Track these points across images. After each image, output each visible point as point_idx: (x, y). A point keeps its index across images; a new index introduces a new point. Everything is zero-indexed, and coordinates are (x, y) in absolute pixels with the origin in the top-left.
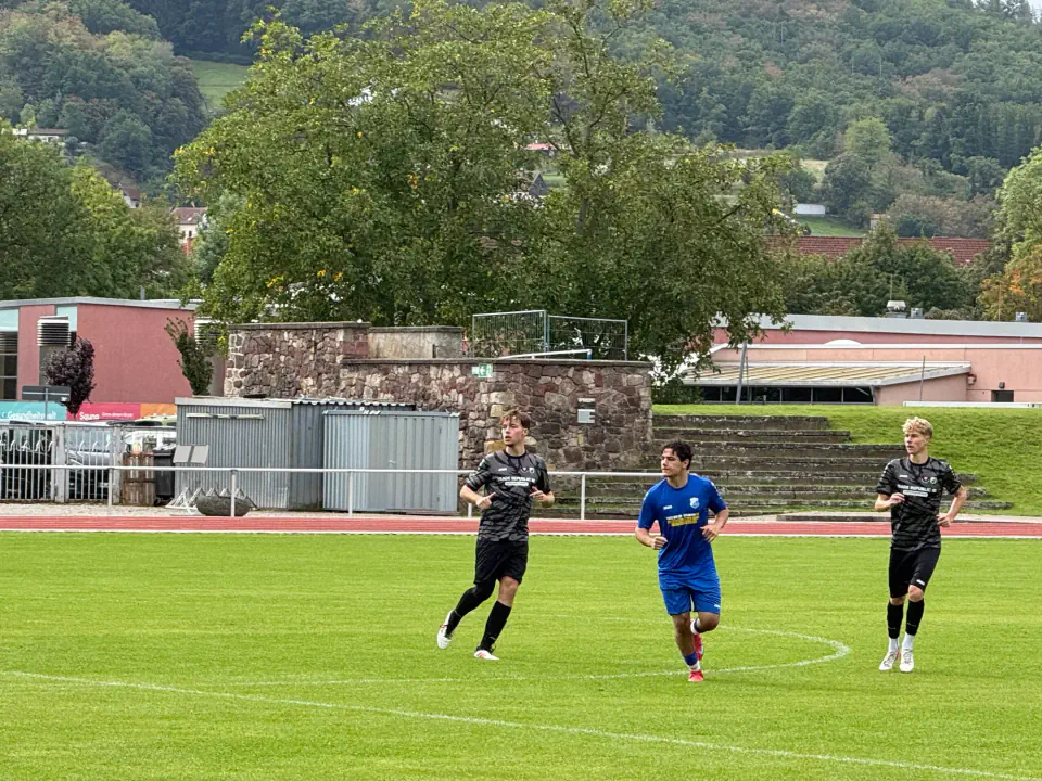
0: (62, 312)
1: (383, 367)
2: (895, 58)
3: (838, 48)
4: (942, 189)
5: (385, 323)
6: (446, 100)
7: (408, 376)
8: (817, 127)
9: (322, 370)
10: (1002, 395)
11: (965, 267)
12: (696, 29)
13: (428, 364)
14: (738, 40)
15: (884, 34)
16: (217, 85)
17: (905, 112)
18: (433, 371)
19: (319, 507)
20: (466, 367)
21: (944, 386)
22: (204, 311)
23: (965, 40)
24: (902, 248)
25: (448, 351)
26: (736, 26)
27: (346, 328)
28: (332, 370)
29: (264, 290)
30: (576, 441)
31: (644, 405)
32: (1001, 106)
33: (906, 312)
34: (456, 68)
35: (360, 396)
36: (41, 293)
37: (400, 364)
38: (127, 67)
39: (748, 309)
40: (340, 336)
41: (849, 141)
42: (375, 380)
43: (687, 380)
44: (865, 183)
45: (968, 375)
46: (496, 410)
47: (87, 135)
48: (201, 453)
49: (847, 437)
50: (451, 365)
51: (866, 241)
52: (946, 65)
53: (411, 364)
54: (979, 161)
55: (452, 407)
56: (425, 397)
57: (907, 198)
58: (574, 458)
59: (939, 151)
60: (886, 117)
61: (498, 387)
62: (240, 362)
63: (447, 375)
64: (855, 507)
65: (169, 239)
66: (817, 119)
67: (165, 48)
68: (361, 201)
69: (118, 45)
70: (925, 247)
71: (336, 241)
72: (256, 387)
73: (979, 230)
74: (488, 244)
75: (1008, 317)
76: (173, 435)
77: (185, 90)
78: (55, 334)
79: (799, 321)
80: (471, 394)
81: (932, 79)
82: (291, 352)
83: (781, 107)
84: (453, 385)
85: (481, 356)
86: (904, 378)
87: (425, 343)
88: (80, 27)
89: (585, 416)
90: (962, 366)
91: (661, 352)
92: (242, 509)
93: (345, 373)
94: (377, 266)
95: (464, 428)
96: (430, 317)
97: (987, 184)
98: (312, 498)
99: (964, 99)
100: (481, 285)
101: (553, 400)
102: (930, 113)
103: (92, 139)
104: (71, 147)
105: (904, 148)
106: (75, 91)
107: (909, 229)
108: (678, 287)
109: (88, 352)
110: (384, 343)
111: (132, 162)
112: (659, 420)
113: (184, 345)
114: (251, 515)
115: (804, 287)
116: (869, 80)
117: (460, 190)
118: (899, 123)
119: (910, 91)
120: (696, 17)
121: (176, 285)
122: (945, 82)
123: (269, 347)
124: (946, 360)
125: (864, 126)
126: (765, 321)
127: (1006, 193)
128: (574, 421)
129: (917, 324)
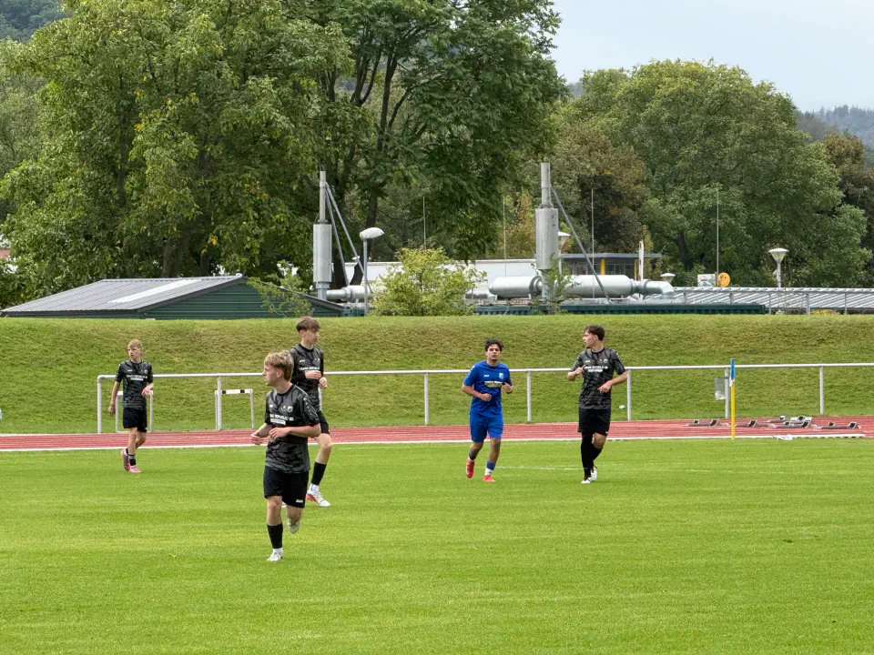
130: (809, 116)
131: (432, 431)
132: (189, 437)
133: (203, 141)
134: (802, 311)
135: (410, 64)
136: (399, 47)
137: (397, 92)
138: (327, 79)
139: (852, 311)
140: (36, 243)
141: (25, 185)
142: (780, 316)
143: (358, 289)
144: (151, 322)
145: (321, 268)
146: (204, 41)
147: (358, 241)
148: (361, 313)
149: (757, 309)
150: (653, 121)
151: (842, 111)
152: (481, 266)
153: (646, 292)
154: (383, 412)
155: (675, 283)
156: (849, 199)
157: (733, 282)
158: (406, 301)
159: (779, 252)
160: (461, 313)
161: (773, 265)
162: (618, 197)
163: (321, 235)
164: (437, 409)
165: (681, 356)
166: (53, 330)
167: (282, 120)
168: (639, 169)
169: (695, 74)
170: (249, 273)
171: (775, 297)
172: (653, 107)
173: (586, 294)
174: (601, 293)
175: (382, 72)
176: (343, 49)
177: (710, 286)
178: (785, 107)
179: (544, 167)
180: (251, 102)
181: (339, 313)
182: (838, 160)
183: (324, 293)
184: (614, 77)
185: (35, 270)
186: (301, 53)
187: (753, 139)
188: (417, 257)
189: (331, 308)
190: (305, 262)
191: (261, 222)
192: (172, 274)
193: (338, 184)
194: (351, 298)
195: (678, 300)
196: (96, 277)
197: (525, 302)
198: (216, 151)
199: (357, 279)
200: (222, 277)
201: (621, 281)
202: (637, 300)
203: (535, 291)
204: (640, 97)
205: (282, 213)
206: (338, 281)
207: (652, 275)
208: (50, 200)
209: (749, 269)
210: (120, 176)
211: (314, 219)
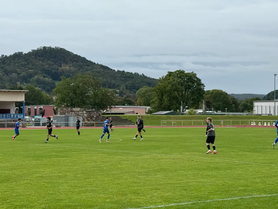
0: (41, 106)
1: (74, 112)
2: (126, 80)
3: (120, 79)
4: (131, 93)
5: (74, 107)
6: (80, 84)
7: (77, 113)
8: (118, 87)
9: (68, 112)
10: (137, 113)
11: (133, 101)
12: (106, 77)
13: (79, 111)
14: (110, 78)
15: (124, 77)
16: (57, 83)
17: (127, 85)
18: (79, 112)
19: (68, 126)
20: (83, 112)
21: (130, 113)
22: (56, 106)
23: (133, 78)
24: (127, 99)
25: (80, 110)
26: (110, 77)
27: (70, 108)
28: (69, 112)
29: (62, 104)
30: (94, 119)
31: (101, 115)
32: (137, 84)
33: (127, 105)
34: (82, 81)
35: (72, 115)
36: (39, 105)
37: (76, 111)
38: (48, 81)
39: (111, 105)
40: (70, 109)
41: (121, 88)
42: (73, 113)
43: (105, 112)
44: (123, 93)
45: (133, 111)
46: (86, 116)
47: (44, 88)
48: (56, 121)
49: (121, 118)
50: (81, 111)
51: (123, 98)
52: (131, 80)
53: (77, 111)
54: (134, 90)
55: (81, 116)
56: (79, 114)
57: (127, 94)
58: (94, 121)
59: (130, 89)
60: (125, 85)
61: (86, 114)
62: (60, 111)
63: (81, 112)
64: (122, 125)
65: (52, 99)
66: (118, 86)
67: (51, 79)
68: (72, 95)
69: (46, 79)
70: (129, 98)
71: (69, 99)
72: (61, 114)
73: (134, 97)
74: (85, 99)
75: (137, 106)
76: (53, 119)
77: (54, 84)
78: (40, 109)
79: (116, 106)
80: (83, 114)
81: (129, 82)
82: (65, 110)
83: (114, 85)
84: (81, 113)
85: (85, 110)
86: (127, 112)
87: (79, 109)
88: (43, 77)
89: (95, 116)
90: (132, 111)
91: (102, 110)
92: (60, 126)
93: (70, 112)
94: (73, 101)
95: (83, 118)
96: (79, 106)
97: (135, 92)
98: (67, 125)
99: (132, 84)
100: (84, 103)
101: (92, 115)
102: (129, 85)
103: (44, 89)
104: (42, 89)
105: (127, 89)
106: (42, 84)
107: (128, 97)
108: (104, 103)
109: (44, 111)
110: (74, 109)
111: (48, 91)
112: (102, 117)
113: (54, 110)
114: (61, 127)
115: (117, 103)
116: (123, 82)
117: (82, 94)
118: (126, 86)
119: (127, 83)
120: (106, 76)
121: (53, 104)
122: (131, 82)
123: (62, 110)
124: (131, 110)
125: (123, 86)
126: (113, 106)
127: (137, 93)
128: (94, 117)
129: (128, 107)
130: (229, 95)
131: (193, 126)
132: (170, 127)
133: (170, 97)
134: (228, 115)
135: (190, 90)
136: (189, 88)
137: (189, 93)
138: (182, 91)
139: (234, 115)
140: (153, 108)
141: (153, 102)
142: (226, 115)
143: (185, 112)
144: (165, 115)
145: (181, 110)
146: (170, 88)
147: (185, 108)
148: (185, 115)
149: (224, 115)
150: (213, 95)
151: (232, 94)
152: (197, 110)
153: (213, 113)
154: (188, 124)
155: (216, 112)
156: (233, 103)
157: (222, 112)
158: (190, 113)
159: (226, 109)
160: (196, 115)
161: (226, 110)
162: (210, 103)
163: (181, 107)
164: (194, 124)
165: (217, 119)
166: (156, 116)
167: (178, 96)
168: (212, 100)
169: (218, 91)
170: (174, 111)
171: (226, 113)
172: (213, 94)
173: (208, 113)
174: (209, 113)
175: (187, 91)
176: (184, 89)
177: (219, 112)
178: (227, 94)
179: (204, 101)
180: (175, 94)
181: (183, 115)
182: (232, 99)
183: (182, 113)
184: (209, 91)
185: (154, 110)
186: (179, 89)
187: (223, 97)
188: (191, 109)
189: (182, 114)
190: (180, 110)
191: (176, 105)
192: (167, 111)
193: (183, 102)
194: (185, 113)
195: (217, 114)
196: (159, 111)
197: (201, 114)
198: (171, 98)
199: (185, 111)
200: (172, 111)
201: (211, 112)
202: (213, 114)
203: (203, 113)
204: (212, 93)
205: (178, 105)
206: (183, 112)
207: (214, 111)
208: (155, 103)
209: (223, 110)
210: (162, 101)
211: (181, 105)
